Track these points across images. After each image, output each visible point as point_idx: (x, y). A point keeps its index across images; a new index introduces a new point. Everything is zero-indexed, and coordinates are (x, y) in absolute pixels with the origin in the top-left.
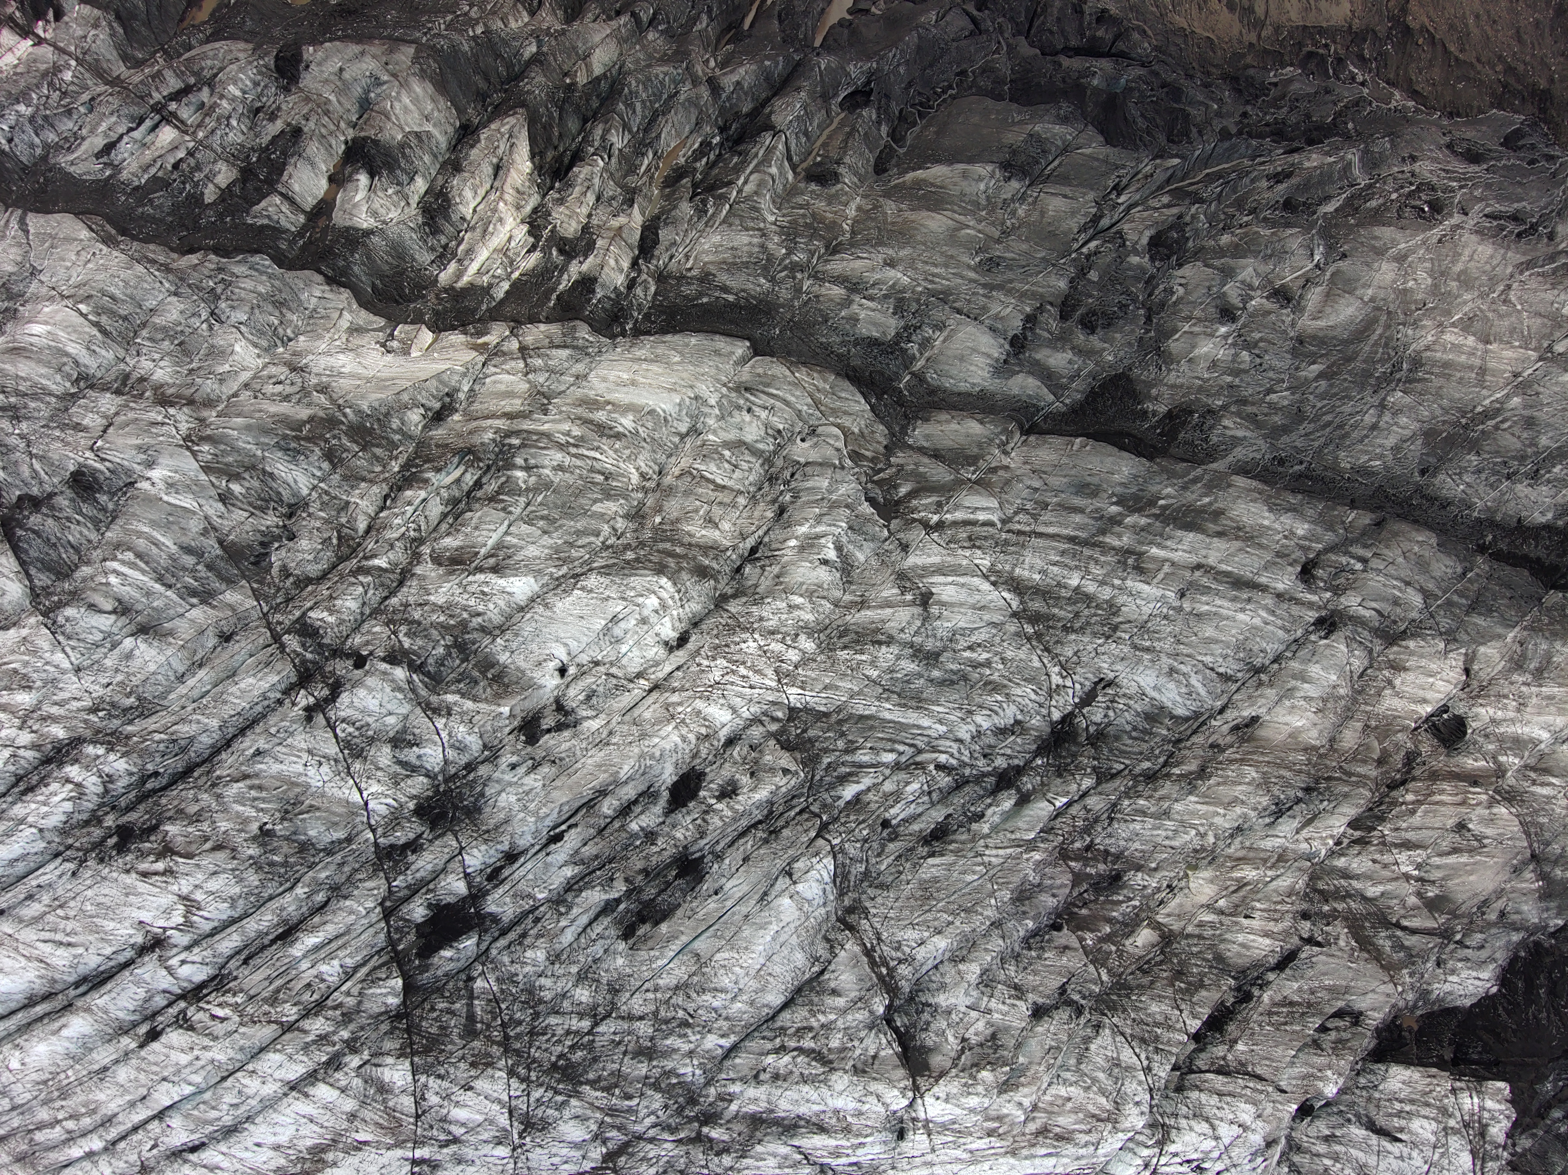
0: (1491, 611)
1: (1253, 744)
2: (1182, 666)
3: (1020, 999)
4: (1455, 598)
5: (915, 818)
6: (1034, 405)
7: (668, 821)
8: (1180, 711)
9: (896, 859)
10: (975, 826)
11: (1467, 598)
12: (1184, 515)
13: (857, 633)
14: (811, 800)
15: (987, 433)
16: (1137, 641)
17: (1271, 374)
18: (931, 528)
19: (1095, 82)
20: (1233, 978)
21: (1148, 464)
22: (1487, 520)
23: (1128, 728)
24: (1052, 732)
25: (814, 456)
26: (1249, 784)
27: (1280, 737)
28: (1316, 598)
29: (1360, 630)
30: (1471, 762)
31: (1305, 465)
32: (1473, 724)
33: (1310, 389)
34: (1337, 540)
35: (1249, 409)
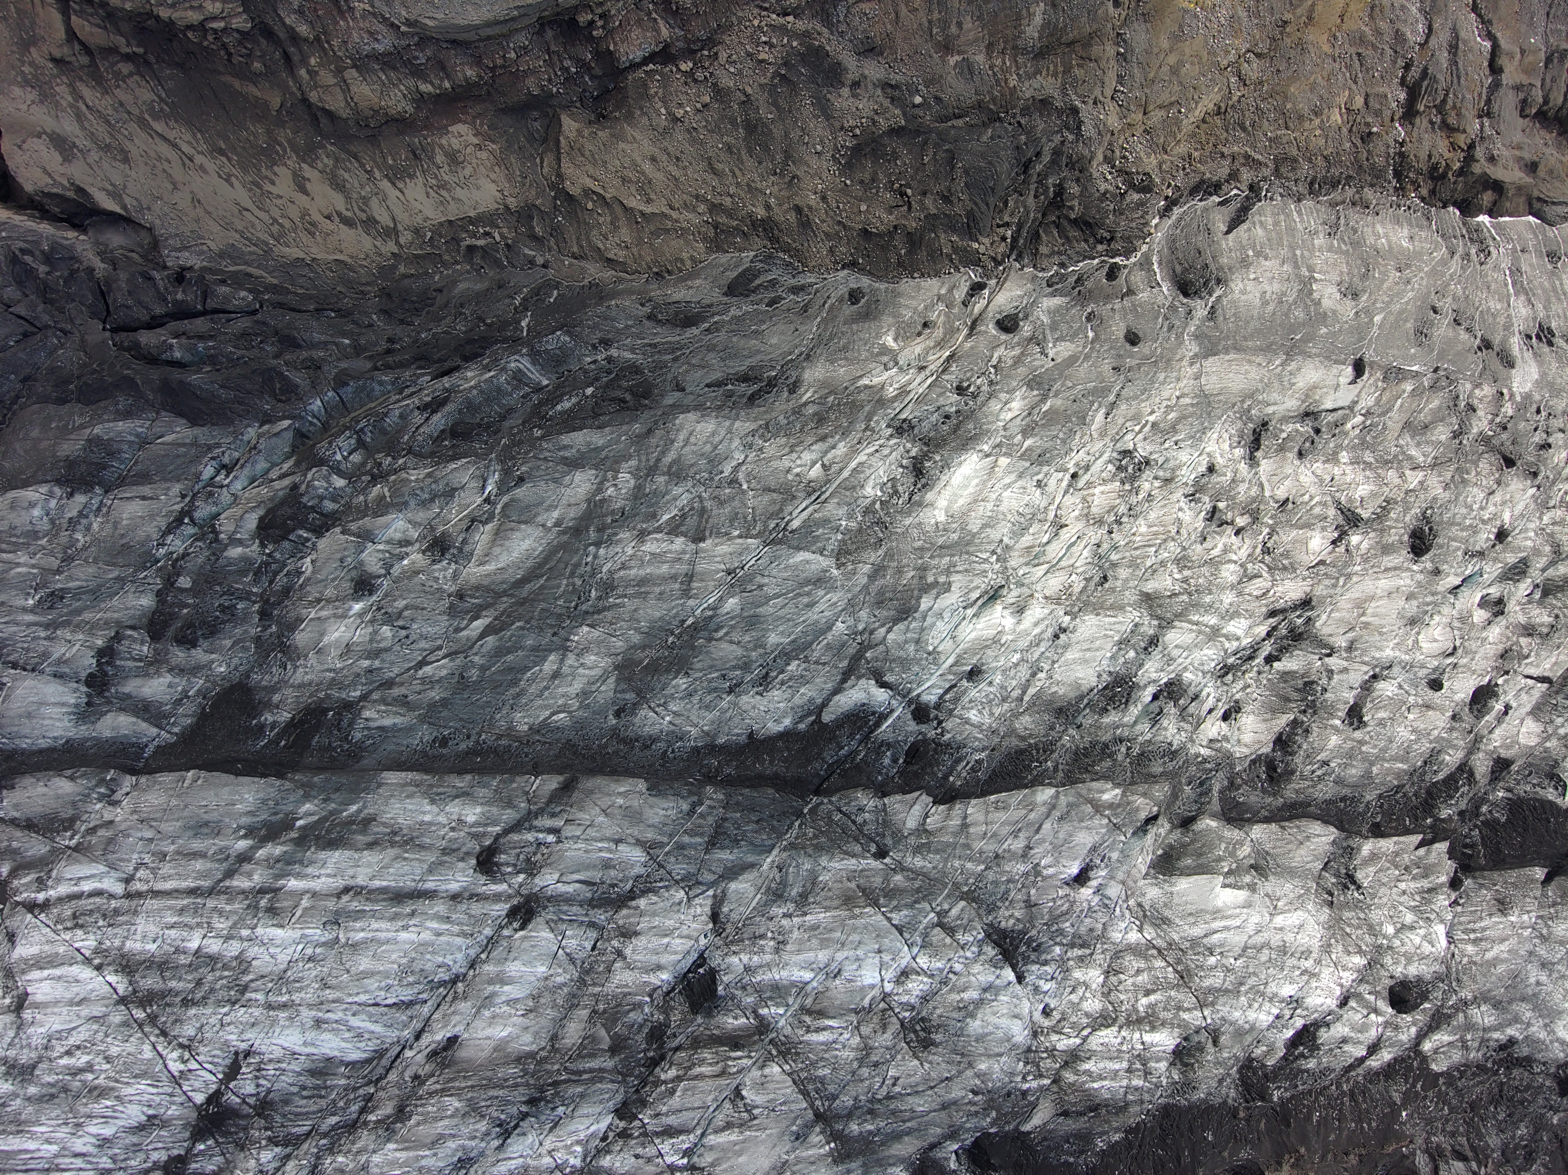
0: (737, 841)
1: (454, 1069)
2: (329, 1015)
4: (686, 839)
6: (133, 745)
8: (355, 1056)
11: (702, 835)
12: (328, 832)
15: (79, 789)
16: (272, 998)
17: (423, 644)
19: (178, 355)
21: (278, 783)
22: (706, 746)
23: (295, 1089)
24: (200, 1117)
26: (452, 1116)
27: (484, 1054)
28: (505, 886)
29: (565, 908)
30: (730, 1020)
31: (473, 739)
32: (725, 979)
33: (475, 650)
34: (518, 816)
35: (396, 692)
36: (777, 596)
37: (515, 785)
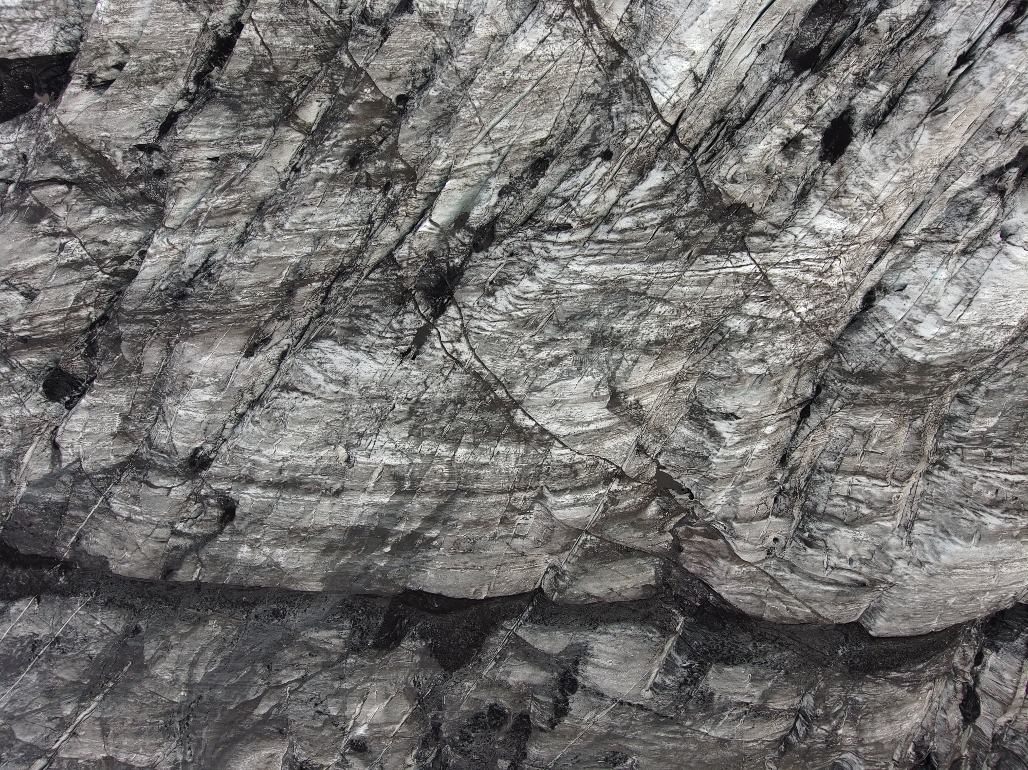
0: (46, 508)
3: (428, 15)
4: (81, 514)
5: (566, 177)
6: (536, 621)
7: (846, 102)
9: (578, 129)
10: (505, 181)
11: (71, 517)
13: (680, 349)
14: (690, 162)
17: (303, 697)
18: (616, 476)
20: (217, 91)
22: (68, 595)
24: (451, 293)
25: (763, 525)
28: (214, 486)
29: (165, 464)
30: (34, 360)
31: (253, 615)
32: (39, 396)
33: (262, 689)
34: (206, 548)
35: (319, 659)
36: (38, 711)
37: (213, 574)
